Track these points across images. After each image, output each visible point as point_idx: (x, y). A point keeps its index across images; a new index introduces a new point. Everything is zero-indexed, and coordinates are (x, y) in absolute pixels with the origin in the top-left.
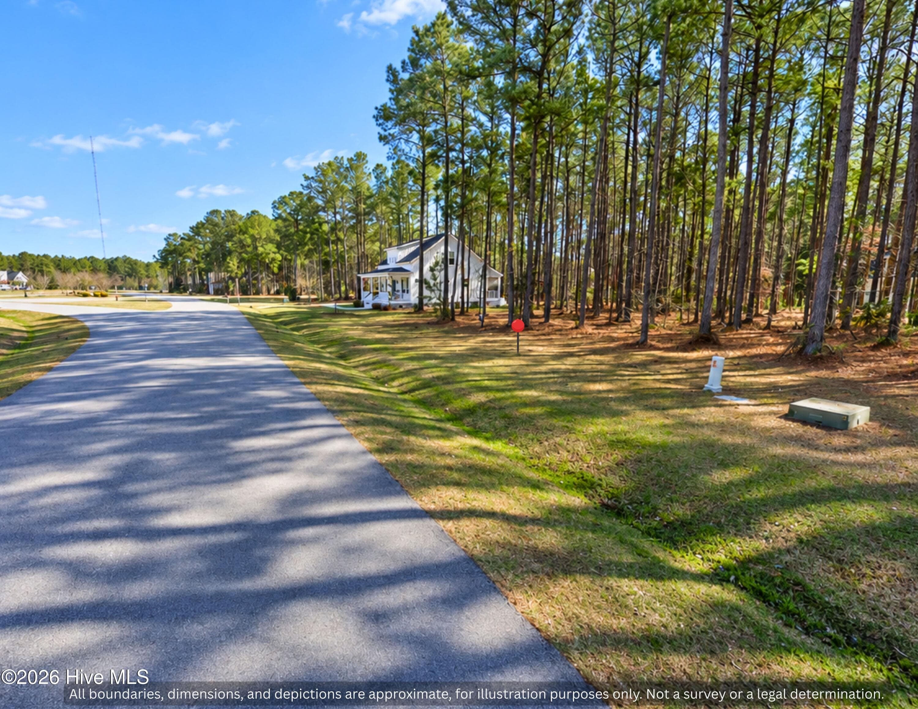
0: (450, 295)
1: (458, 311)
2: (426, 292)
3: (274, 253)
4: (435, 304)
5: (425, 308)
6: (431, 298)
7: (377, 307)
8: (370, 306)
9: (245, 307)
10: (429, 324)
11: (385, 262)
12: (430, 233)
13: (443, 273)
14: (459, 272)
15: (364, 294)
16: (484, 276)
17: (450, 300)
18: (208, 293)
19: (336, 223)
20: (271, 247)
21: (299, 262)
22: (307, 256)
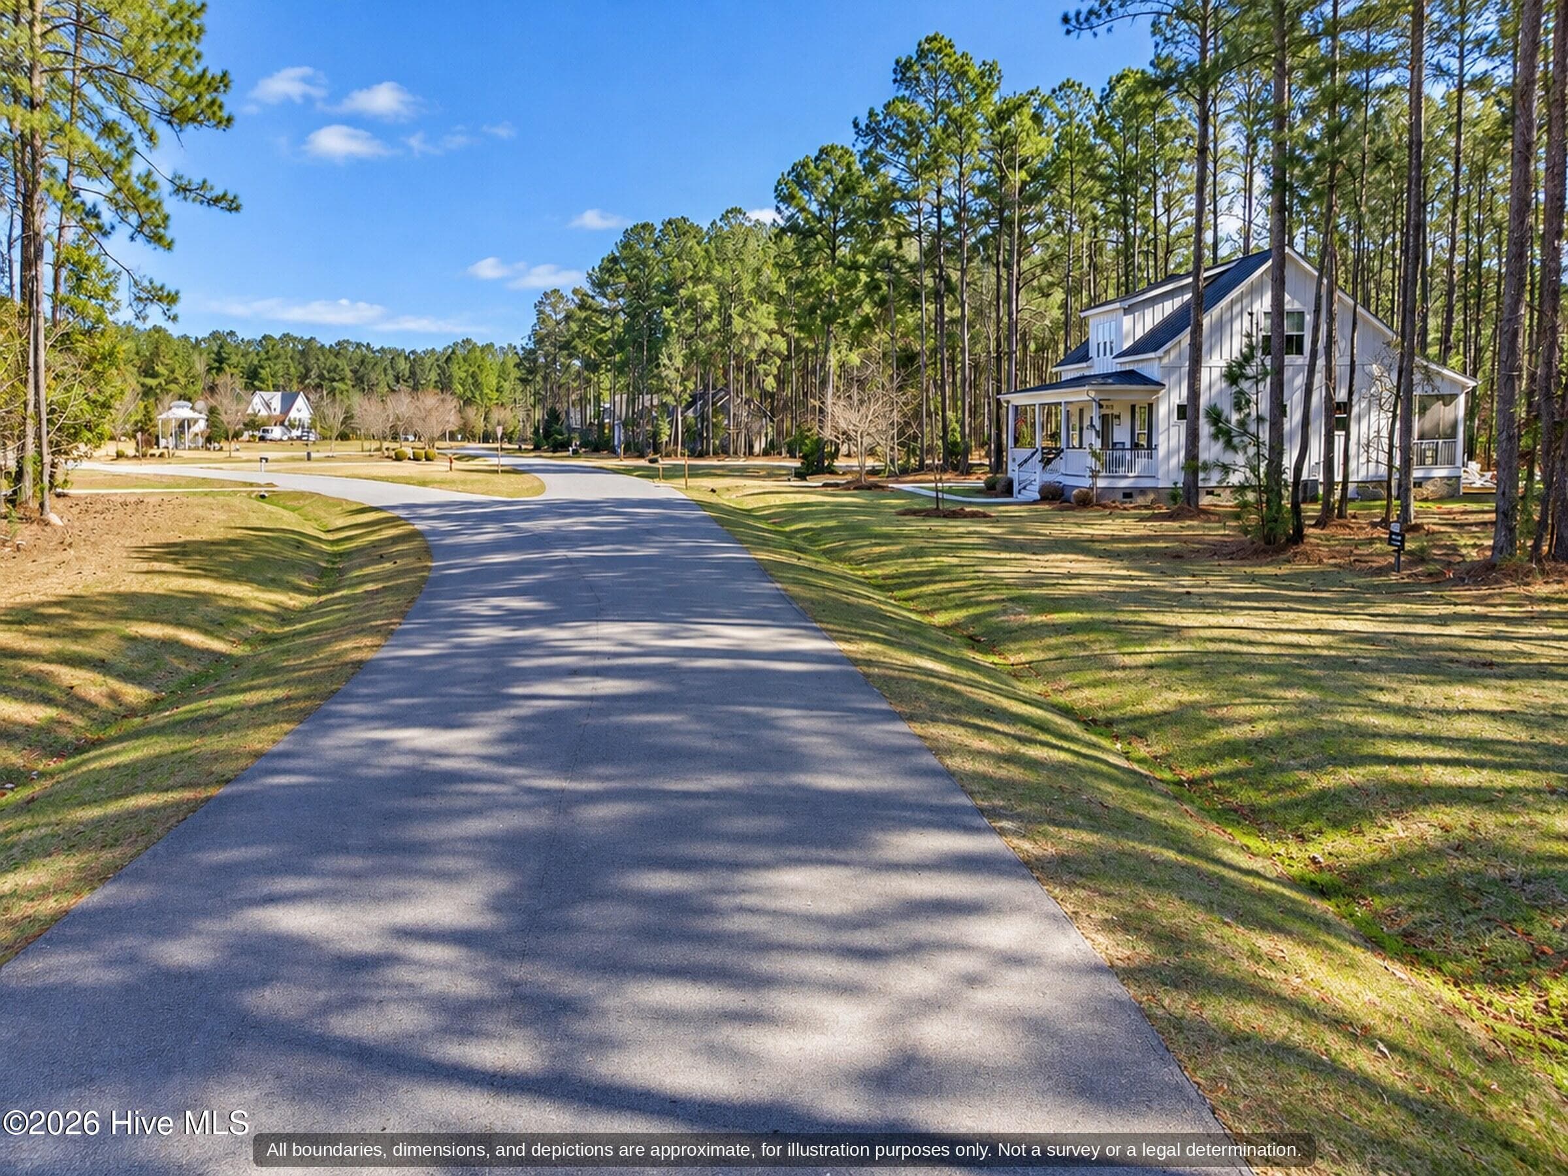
0: (1289, 460)
1: (1312, 510)
2: (1209, 450)
3: (771, 333)
4: (1241, 488)
5: (1205, 501)
6: (1226, 469)
7: (1053, 495)
8: (1033, 493)
9: (699, 489)
10: (1218, 552)
11: (1081, 354)
12: (1224, 251)
13: (1266, 386)
14: (1319, 378)
15: (1015, 455)
16: (1403, 393)
17: (1289, 476)
18: (613, 452)
19: (942, 233)
20: (765, 315)
21: (833, 360)
22: (857, 341)
